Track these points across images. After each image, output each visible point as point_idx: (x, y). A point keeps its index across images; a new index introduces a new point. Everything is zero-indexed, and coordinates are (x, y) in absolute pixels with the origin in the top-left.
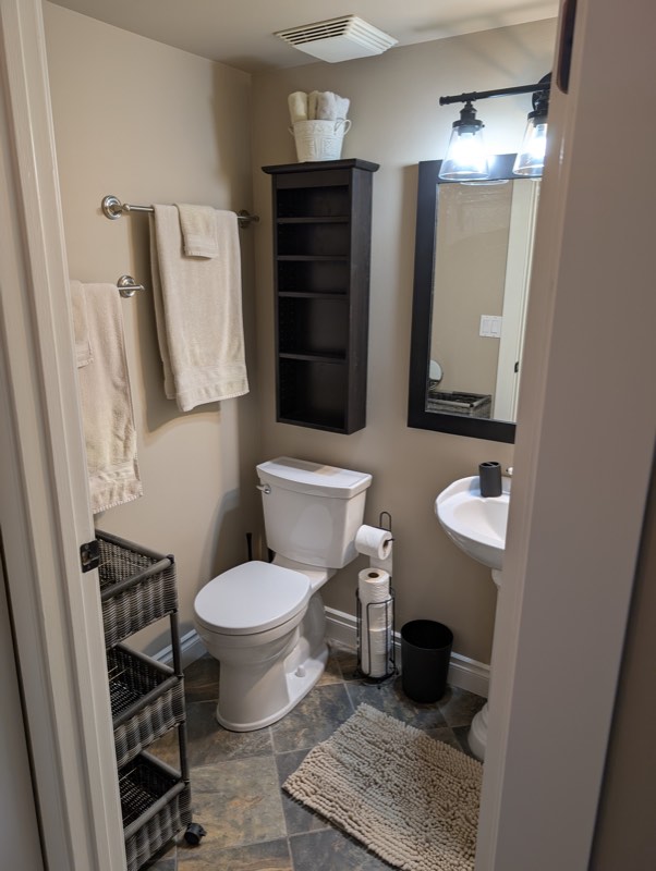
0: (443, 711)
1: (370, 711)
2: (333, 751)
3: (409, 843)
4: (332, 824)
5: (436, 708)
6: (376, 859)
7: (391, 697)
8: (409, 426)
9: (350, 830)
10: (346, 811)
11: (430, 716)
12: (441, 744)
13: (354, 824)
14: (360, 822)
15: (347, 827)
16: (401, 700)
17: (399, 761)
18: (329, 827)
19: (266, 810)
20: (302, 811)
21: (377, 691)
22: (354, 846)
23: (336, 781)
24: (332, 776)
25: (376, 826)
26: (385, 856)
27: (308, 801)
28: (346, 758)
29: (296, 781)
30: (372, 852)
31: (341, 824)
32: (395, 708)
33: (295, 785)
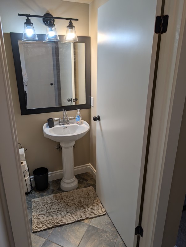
0: (51, 188)
1: (36, 200)
2: (38, 214)
3: (73, 215)
4: (53, 228)
5: (49, 188)
6: (69, 225)
7: (36, 194)
8: (22, 115)
9: (59, 224)
10: (54, 222)
11: (50, 191)
12: (59, 194)
13: (59, 223)
14: (60, 221)
15: (58, 224)
16: (40, 192)
17: (54, 204)
18: (53, 229)
19: (34, 240)
20: (43, 232)
21: (32, 195)
22: (62, 227)
23: (45, 219)
24: (43, 219)
25: (63, 219)
26: (71, 222)
27: (43, 228)
28: (42, 213)
29: (36, 227)
30: (67, 224)
31: (56, 225)
32: (40, 195)
33: (36, 229)
